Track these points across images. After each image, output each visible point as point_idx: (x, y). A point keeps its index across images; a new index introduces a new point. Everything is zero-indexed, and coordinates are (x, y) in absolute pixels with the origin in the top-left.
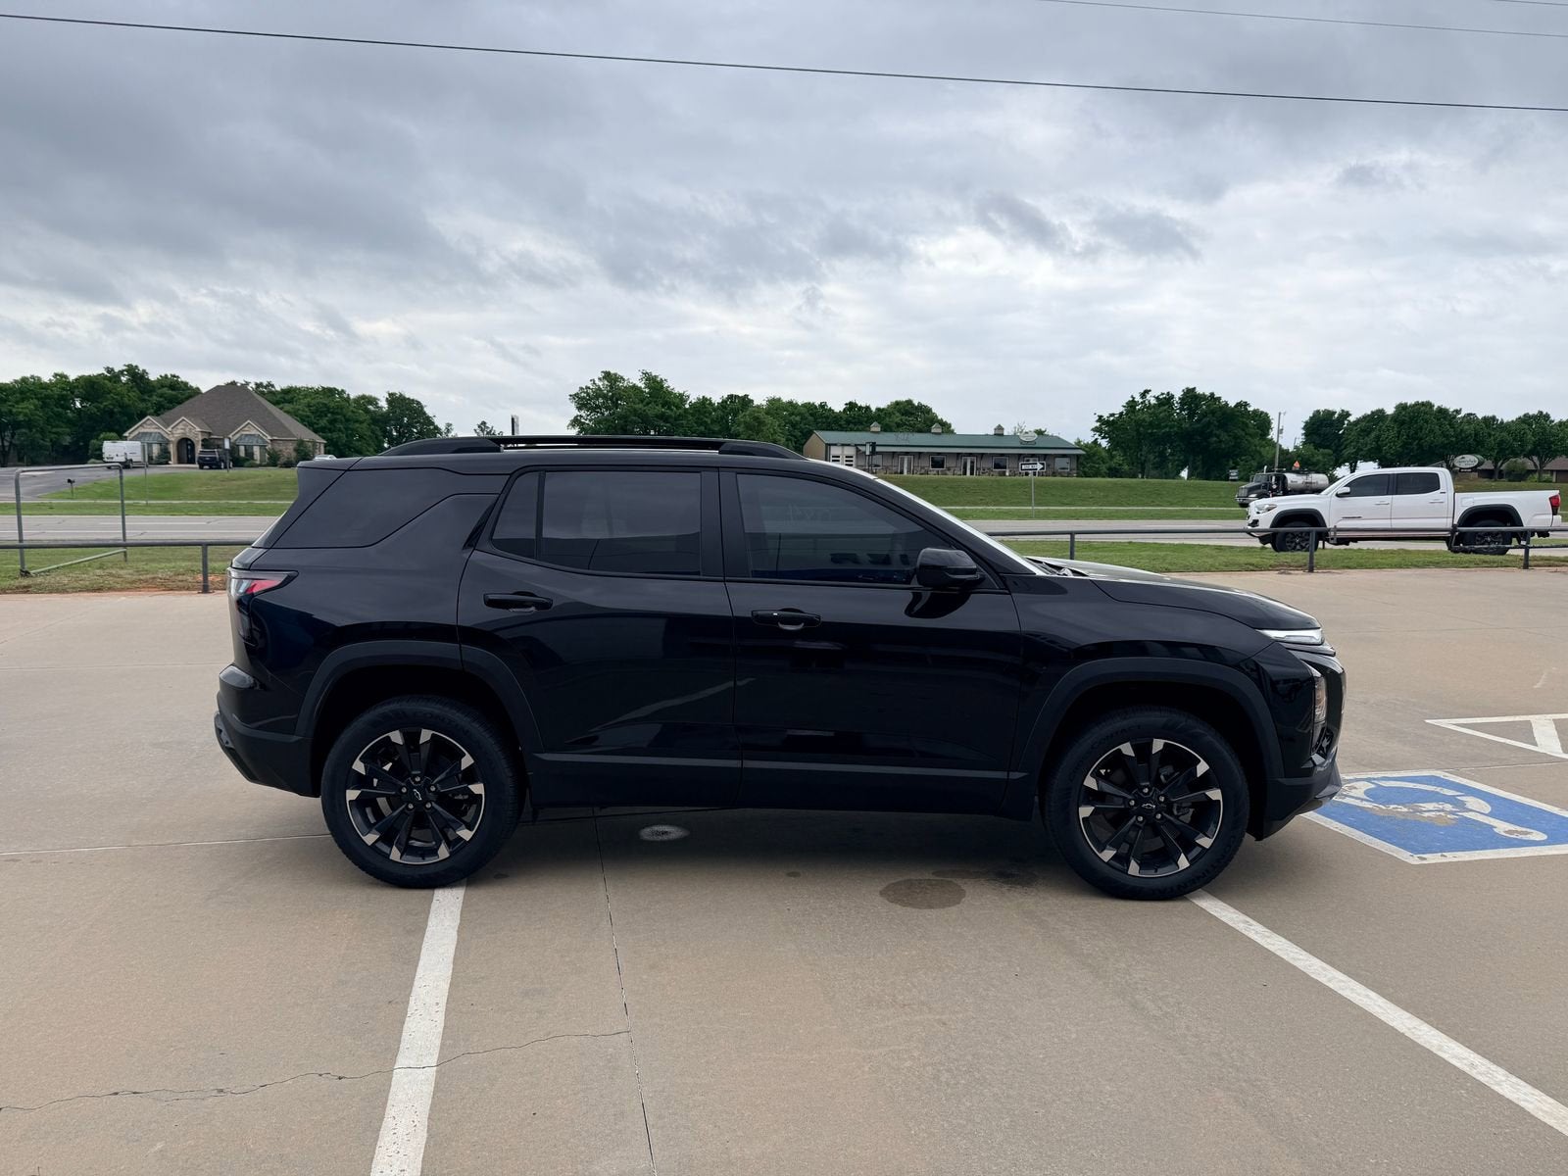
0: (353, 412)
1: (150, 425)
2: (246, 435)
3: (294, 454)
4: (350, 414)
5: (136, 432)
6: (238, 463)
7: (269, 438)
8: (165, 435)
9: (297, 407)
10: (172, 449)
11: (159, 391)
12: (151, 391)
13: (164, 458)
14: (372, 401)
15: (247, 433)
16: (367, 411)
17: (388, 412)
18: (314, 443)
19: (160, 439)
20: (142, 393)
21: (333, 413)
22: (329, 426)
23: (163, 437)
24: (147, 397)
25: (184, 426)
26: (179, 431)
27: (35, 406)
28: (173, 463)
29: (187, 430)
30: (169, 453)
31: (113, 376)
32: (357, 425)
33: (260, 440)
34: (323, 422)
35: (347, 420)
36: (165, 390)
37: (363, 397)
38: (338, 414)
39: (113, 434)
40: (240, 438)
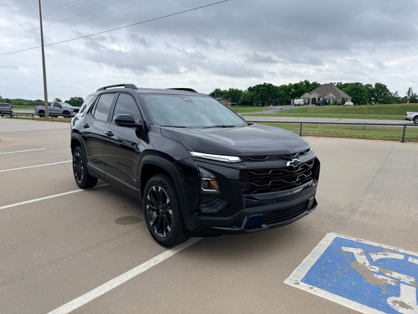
0: (363, 89)
1: (306, 95)
2: (329, 97)
3: (341, 102)
4: (362, 90)
5: (303, 97)
6: (326, 104)
7: (335, 97)
8: (310, 97)
9: (347, 89)
10: (311, 101)
11: (311, 86)
12: (309, 86)
13: (308, 103)
14: (370, 86)
15: (330, 96)
16: (368, 89)
17: (374, 89)
18: (347, 99)
19: (308, 98)
20: (308, 87)
21: (357, 90)
22: (355, 94)
23: (309, 98)
24: (308, 88)
25: (314, 95)
26: (313, 96)
27: (283, 91)
28: (310, 104)
29: (315, 96)
30: (310, 102)
31: (301, 83)
32: (364, 93)
33: (333, 98)
34: (354, 93)
35: (361, 92)
36: (313, 86)
37: (368, 85)
38: (359, 90)
39: (298, 97)
40: (328, 98)
